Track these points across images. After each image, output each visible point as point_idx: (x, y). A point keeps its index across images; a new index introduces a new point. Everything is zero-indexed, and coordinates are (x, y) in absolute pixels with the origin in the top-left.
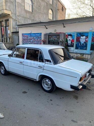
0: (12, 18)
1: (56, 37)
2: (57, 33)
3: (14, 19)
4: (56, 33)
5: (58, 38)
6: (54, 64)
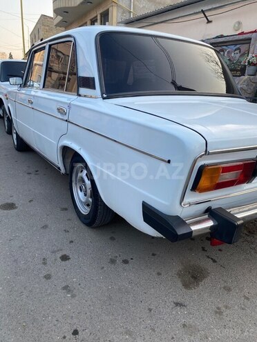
0: (118, 6)
1: (239, 49)
2: (242, 33)
3: (122, 7)
4: (239, 34)
5: (242, 52)
6: (105, 96)
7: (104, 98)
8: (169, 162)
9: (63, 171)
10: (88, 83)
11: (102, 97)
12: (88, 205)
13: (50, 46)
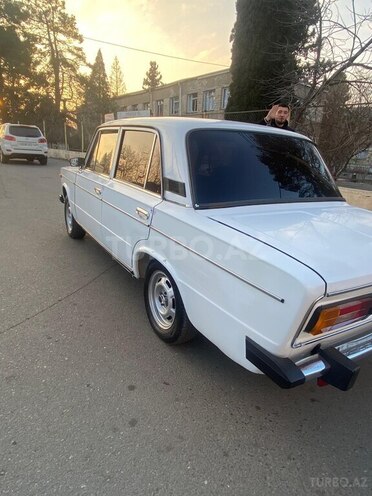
6: (197, 206)
7: (196, 209)
8: (282, 301)
9: (136, 275)
10: (176, 187)
11: (194, 207)
12: (169, 318)
13: (124, 131)
